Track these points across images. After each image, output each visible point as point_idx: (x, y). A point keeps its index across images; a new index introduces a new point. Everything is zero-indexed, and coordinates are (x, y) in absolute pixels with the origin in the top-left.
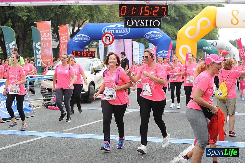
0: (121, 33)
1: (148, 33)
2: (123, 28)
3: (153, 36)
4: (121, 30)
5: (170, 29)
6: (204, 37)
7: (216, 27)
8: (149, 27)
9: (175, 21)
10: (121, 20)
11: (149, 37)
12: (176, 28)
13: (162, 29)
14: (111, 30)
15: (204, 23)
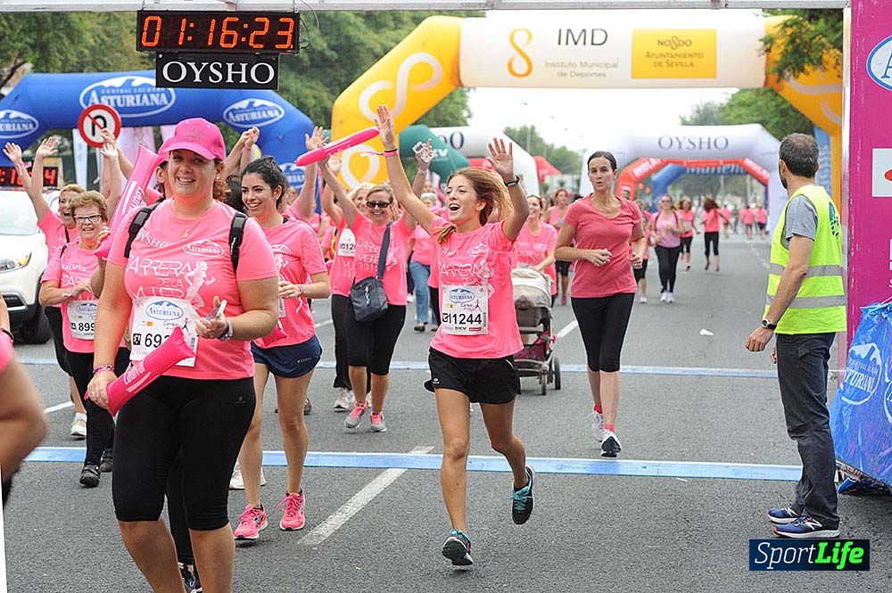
0: (143, 104)
1: (236, 106)
2: (149, 90)
3: (254, 116)
4: (145, 97)
5: (308, 92)
6: (422, 117)
7: (460, 84)
8: (237, 84)
9: (327, 67)
10: (143, 63)
11: (239, 120)
12: (328, 89)
13: (283, 91)
14: (109, 97)
15: (419, 72)
